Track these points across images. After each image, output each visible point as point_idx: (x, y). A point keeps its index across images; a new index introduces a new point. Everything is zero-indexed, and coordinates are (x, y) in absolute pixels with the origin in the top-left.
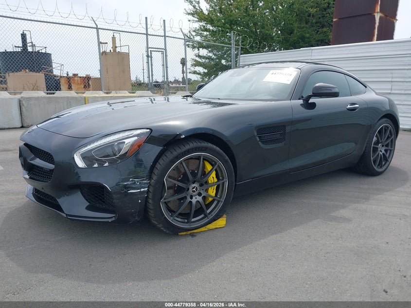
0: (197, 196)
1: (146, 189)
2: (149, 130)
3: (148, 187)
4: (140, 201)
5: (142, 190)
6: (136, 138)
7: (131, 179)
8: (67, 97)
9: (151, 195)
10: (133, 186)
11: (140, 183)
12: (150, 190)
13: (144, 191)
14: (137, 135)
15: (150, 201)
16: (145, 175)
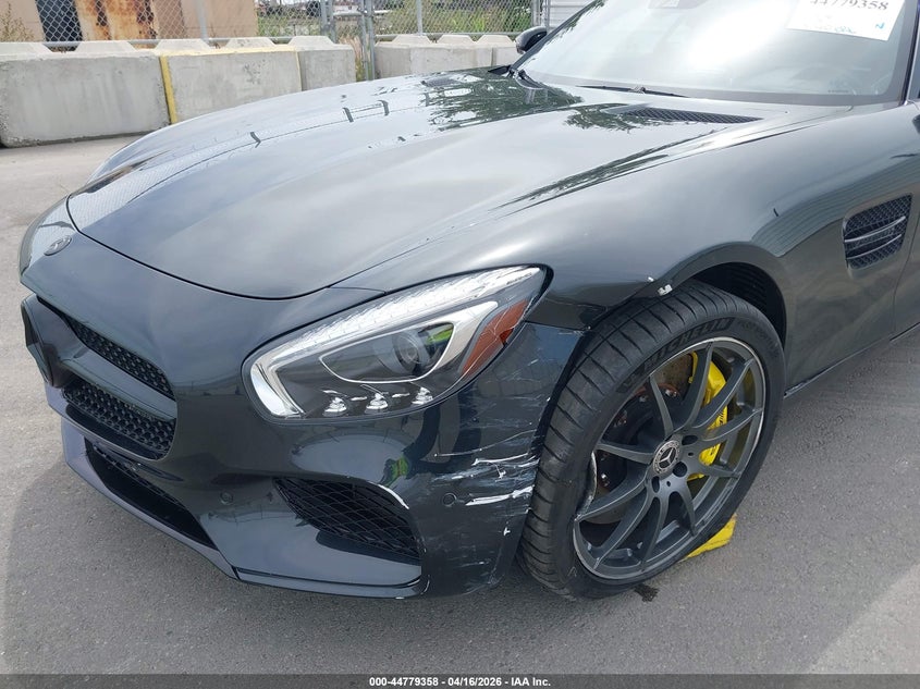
0: (672, 478)
1: (529, 489)
2: (536, 270)
3: (535, 482)
4: (506, 532)
5: (516, 494)
6: (492, 304)
7: (477, 461)
8: (112, 60)
9: (544, 510)
10: (486, 483)
11: (510, 472)
12: (543, 492)
13: (520, 499)
14: (498, 295)
15: (542, 528)
16: (526, 441)
